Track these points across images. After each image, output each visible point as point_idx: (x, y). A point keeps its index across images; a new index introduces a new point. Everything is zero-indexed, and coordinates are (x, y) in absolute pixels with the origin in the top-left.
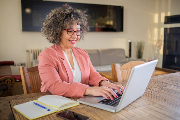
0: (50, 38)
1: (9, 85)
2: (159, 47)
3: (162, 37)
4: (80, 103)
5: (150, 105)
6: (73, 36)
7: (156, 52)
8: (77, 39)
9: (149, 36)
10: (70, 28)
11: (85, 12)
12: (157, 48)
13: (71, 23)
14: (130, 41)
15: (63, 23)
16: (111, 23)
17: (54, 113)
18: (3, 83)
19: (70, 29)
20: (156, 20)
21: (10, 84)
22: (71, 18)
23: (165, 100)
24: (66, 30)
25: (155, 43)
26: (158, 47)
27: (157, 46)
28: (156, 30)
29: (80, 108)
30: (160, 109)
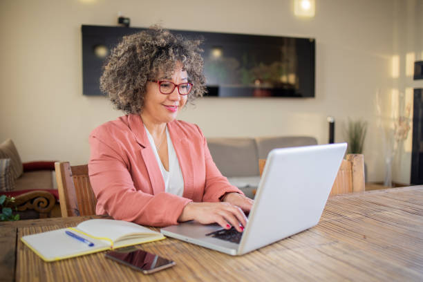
0: (121, 98)
1: (43, 210)
2: (403, 133)
3: (409, 110)
4: (165, 236)
5: (323, 244)
6: (172, 97)
7: (396, 146)
8: (181, 102)
9: (378, 108)
10: (166, 78)
11: (199, 42)
12: (397, 137)
13: (169, 68)
14: (330, 120)
15: (151, 67)
16: (292, 79)
17: (103, 252)
18: (28, 205)
19: (165, 80)
20: (395, 71)
21: (42, 208)
22: (168, 56)
23: (365, 237)
24: (157, 82)
25: (392, 126)
26: (400, 134)
27: (397, 131)
28: (394, 94)
29: (163, 245)
30: (345, 253)
